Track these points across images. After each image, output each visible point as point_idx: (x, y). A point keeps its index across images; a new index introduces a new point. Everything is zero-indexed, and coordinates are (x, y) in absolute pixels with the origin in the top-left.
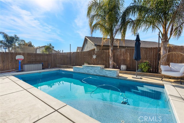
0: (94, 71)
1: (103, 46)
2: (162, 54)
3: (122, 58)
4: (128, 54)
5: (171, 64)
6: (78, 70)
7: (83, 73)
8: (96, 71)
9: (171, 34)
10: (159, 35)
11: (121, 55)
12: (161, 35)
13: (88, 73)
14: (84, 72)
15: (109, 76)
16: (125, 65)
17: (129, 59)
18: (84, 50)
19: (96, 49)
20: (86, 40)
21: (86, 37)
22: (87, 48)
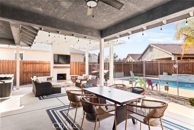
18: (145, 57)
19: (173, 59)
20: (150, 48)
21: (151, 45)
22: (152, 56)
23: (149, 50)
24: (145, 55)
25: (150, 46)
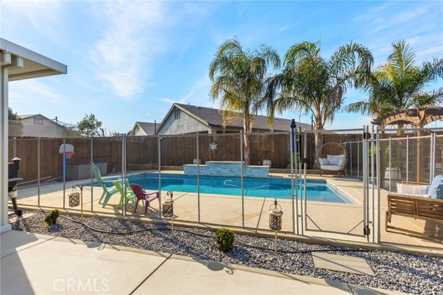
0: (231, 170)
1: (227, 127)
2: (316, 143)
3: (263, 148)
4: (273, 142)
5: (328, 156)
6: (195, 171)
7: (208, 176)
8: (234, 170)
9: (325, 119)
10: (312, 118)
11: (261, 144)
12: (314, 120)
13: (218, 175)
14: (209, 174)
15: (256, 176)
16: (270, 159)
17: (273, 151)
18: (167, 130)
19: (210, 132)
20: (175, 111)
21: (176, 105)
22: (178, 128)
23: (173, 116)
24: (166, 126)
25: (175, 107)
